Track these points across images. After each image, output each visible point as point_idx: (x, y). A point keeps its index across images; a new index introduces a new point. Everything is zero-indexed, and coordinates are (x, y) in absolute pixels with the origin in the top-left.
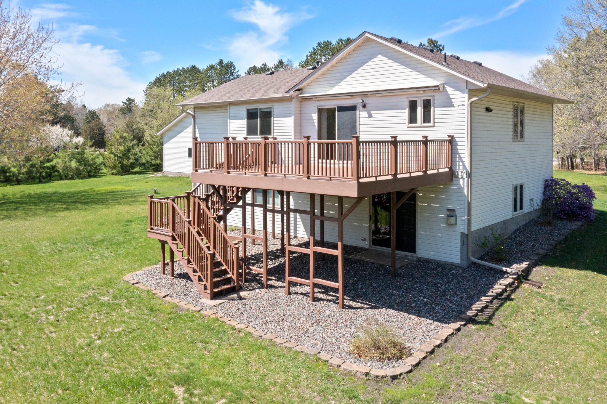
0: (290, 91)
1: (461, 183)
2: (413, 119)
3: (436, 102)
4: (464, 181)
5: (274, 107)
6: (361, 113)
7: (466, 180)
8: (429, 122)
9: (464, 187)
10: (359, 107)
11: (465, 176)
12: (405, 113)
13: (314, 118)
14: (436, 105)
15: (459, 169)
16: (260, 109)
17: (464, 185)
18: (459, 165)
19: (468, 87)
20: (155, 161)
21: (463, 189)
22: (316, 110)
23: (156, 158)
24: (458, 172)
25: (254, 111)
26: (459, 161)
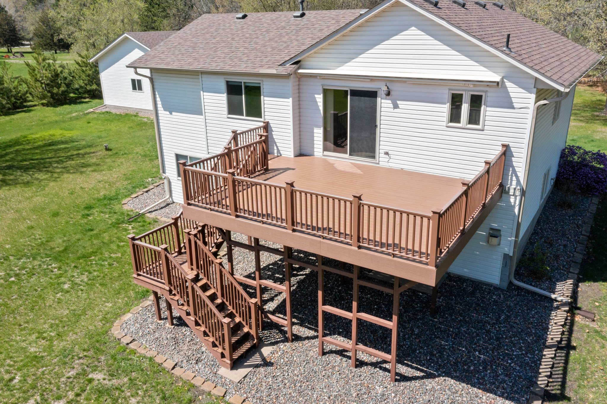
0: (285, 64)
1: (512, 200)
2: (455, 117)
3: (489, 99)
4: (516, 199)
5: (264, 83)
6: (383, 101)
7: (518, 198)
8: (477, 122)
9: (515, 205)
10: (382, 93)
11: (518, 193)
12: (445, 108)
13: (318, 100)
14: (488, 104)
15: (511, 185)
16: (244, 83)
17: (515, 203)
18: (512, 180)
19: (537, 86)
20: (91, 86)
21: (514, 207)
22: (321, 91)
23: (90, 82)
24: (509, 188)
25: (236, 84)
26: (512, 176)
